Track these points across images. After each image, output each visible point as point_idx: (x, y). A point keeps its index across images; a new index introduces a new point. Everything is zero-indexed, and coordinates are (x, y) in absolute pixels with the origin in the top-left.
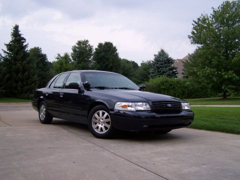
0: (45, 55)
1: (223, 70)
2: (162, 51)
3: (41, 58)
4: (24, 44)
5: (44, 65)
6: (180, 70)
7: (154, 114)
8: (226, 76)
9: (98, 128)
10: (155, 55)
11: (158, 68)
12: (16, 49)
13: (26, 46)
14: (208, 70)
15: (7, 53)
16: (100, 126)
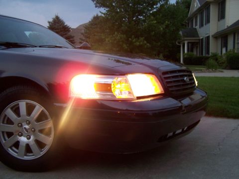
2: (57, 18)
8: (138, 44)
9: (17, 144)
10: (49, 22)
14: (118, 36)
16: (23, 139)
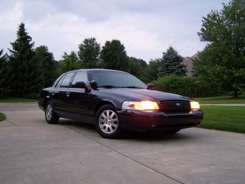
0: (52, 54)
1: (233, 68)
2: (171, 49)
3: (48, 57)
4: (30, 43)
5: (50, 64)
6: (189, 68)
7: (162, 113)
8: (237, 74)
9: (105, 127)
10: (164, 53)
11: (167, 66)
12: (22, 48)
13: (32, 44)
14: (218, 68)
15: (13, 52)
16: (107, 126)
